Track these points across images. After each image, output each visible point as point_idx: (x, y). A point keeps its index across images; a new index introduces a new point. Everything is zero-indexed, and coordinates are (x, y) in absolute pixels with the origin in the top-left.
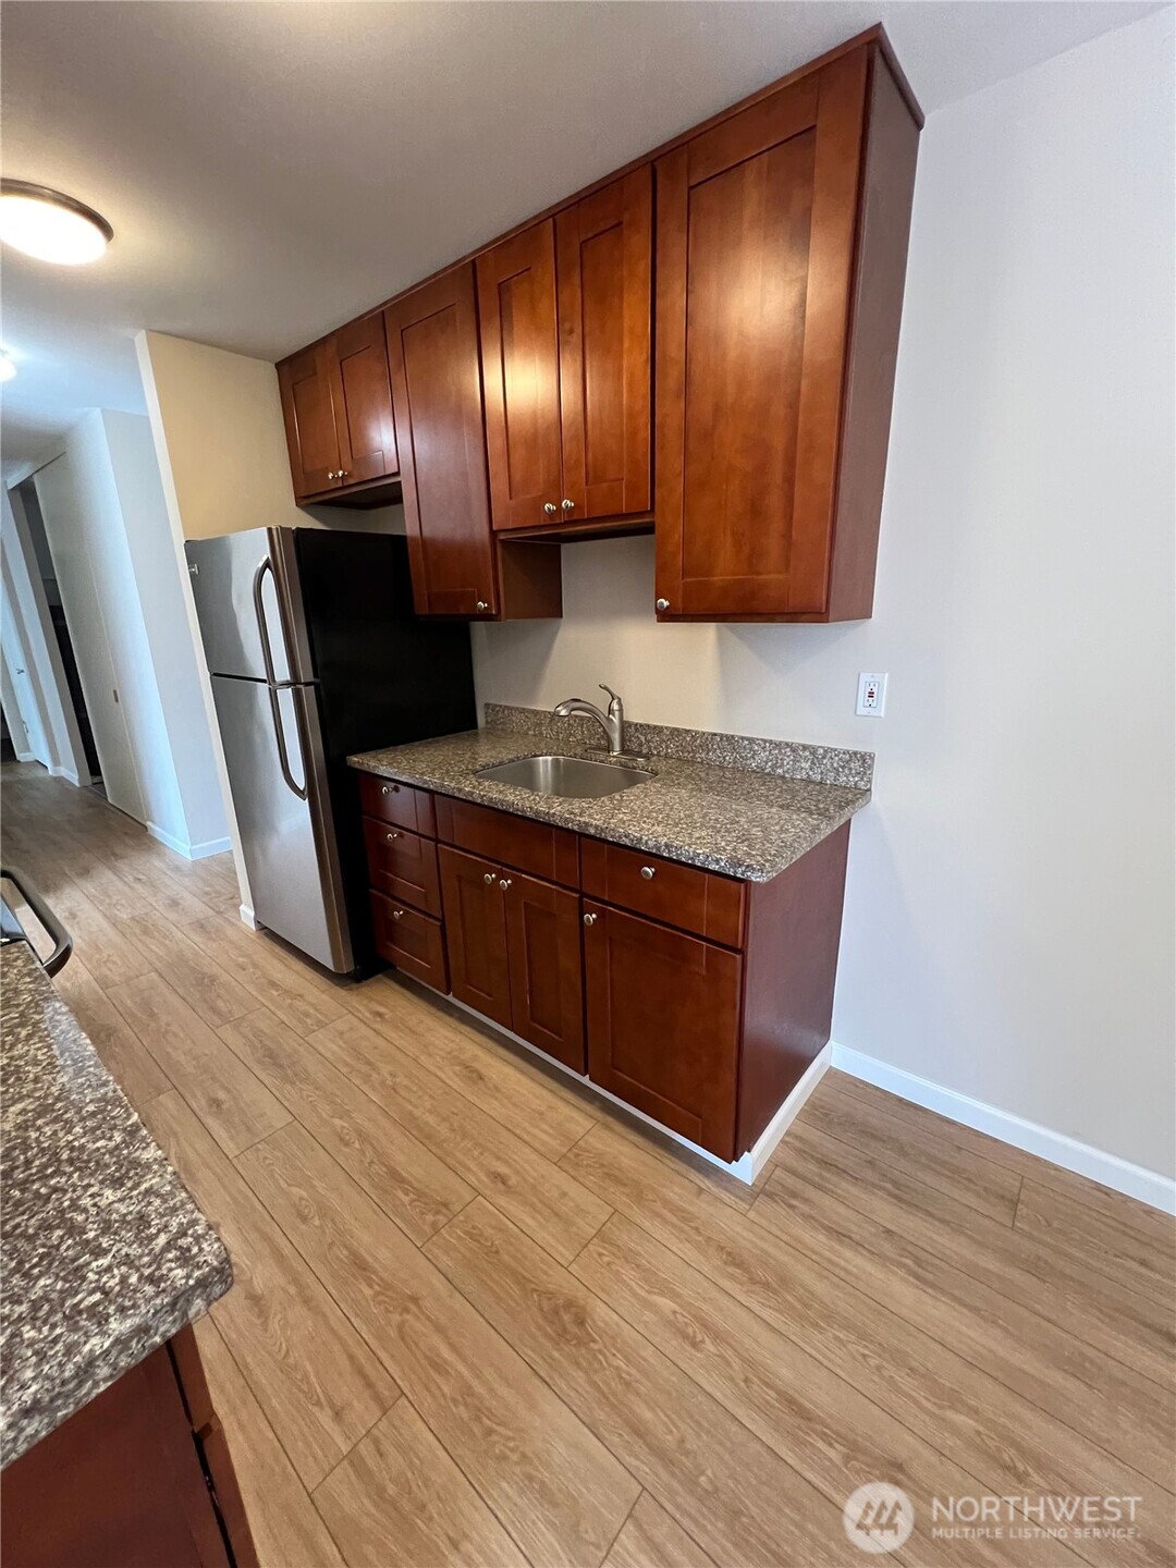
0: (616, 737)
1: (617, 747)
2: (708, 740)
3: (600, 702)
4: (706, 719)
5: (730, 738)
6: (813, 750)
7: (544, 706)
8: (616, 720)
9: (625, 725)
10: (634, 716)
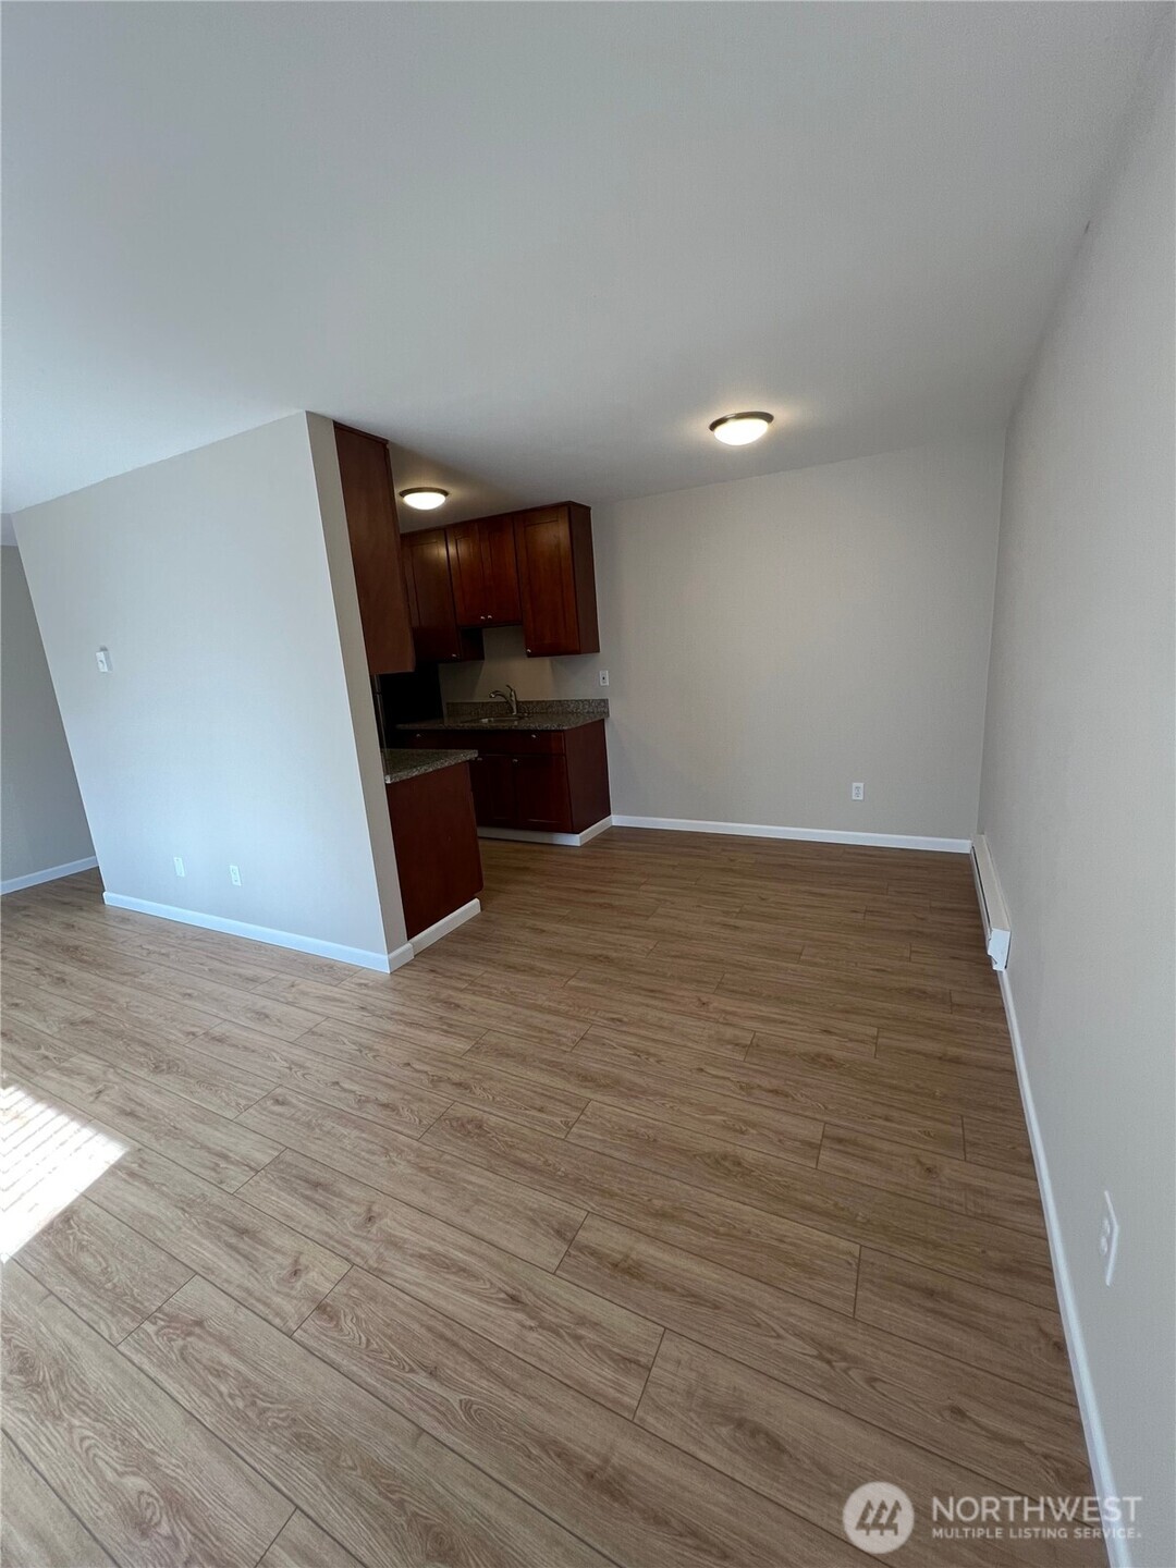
0: (515, 707)
1: (515, 710)
2: (551, 704)
3: (506, 692)
4: (550, 695)
5: (560, 701)
6: (588, 701)
7: (477, 700)
8: (513, 699)
9: (518, 703)
10: (520, 699)
